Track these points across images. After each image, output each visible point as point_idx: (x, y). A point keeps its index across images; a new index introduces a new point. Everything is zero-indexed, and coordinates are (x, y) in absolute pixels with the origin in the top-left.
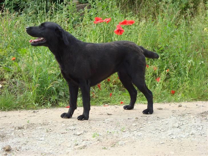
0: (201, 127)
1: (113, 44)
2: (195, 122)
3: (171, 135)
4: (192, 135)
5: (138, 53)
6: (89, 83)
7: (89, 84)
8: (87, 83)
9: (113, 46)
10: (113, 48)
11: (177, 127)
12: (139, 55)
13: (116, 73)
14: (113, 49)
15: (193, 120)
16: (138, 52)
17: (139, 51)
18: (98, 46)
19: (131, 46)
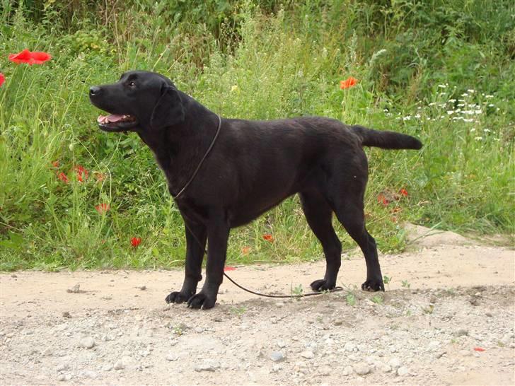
0: (149, 347)
1: (293, 125)
2: (138, 335)
3: (62, 372)
4: (117, 369)
5: (352, 147)
6: (231, 217)
7: (228, 220)
8: (226, 218)
9: (292, 130)
10: (292, 134)
11: (90, 348)
12: (354, 153)
13: (297, 195)
14: (294, 136)
15: (137, 327)
16: (353, 145)
17: (353, 143)
18: (258, 127)
19: (335, 130)
